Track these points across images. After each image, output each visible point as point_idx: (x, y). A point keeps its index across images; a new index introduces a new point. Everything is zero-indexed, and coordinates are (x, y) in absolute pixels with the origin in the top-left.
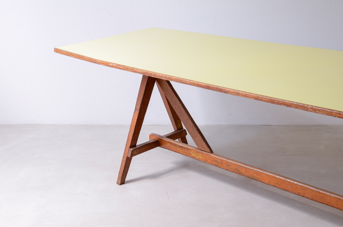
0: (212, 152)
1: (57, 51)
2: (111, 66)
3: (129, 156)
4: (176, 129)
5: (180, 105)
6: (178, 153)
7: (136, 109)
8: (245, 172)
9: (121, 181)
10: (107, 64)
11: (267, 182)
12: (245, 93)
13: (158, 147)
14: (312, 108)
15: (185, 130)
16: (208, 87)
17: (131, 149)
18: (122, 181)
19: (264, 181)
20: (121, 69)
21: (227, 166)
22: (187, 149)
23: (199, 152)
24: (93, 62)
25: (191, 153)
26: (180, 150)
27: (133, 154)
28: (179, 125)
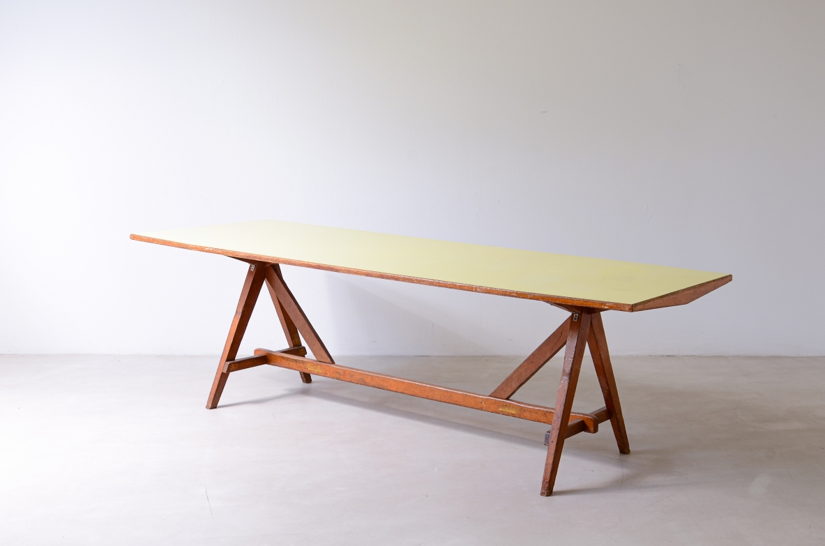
0: (333, 362)
1: (134, 237)
2: (206, 251)
3: (225, 371)
4: (292, 345)
5: (296, 307)
6: (291, 369)
7: (237, 312)
8: (370, 381)
9: (212, 404)
10: (202, 249)
11: (395, 389)
12: (356, 271)
13: (266, 365)
14: (416, 280)
15: (304, 348)
16: (319, 267)
17: (228, 363)
18: (214, 404)
19: (392, 389)
20: (219, 253)
21: (351, 376)
22: (303, 362)
23: (317, 365)
24: (184, 248)
25: (308, 366)
26: (294, 365)
27: (229, 370)
28: (296, 340)
